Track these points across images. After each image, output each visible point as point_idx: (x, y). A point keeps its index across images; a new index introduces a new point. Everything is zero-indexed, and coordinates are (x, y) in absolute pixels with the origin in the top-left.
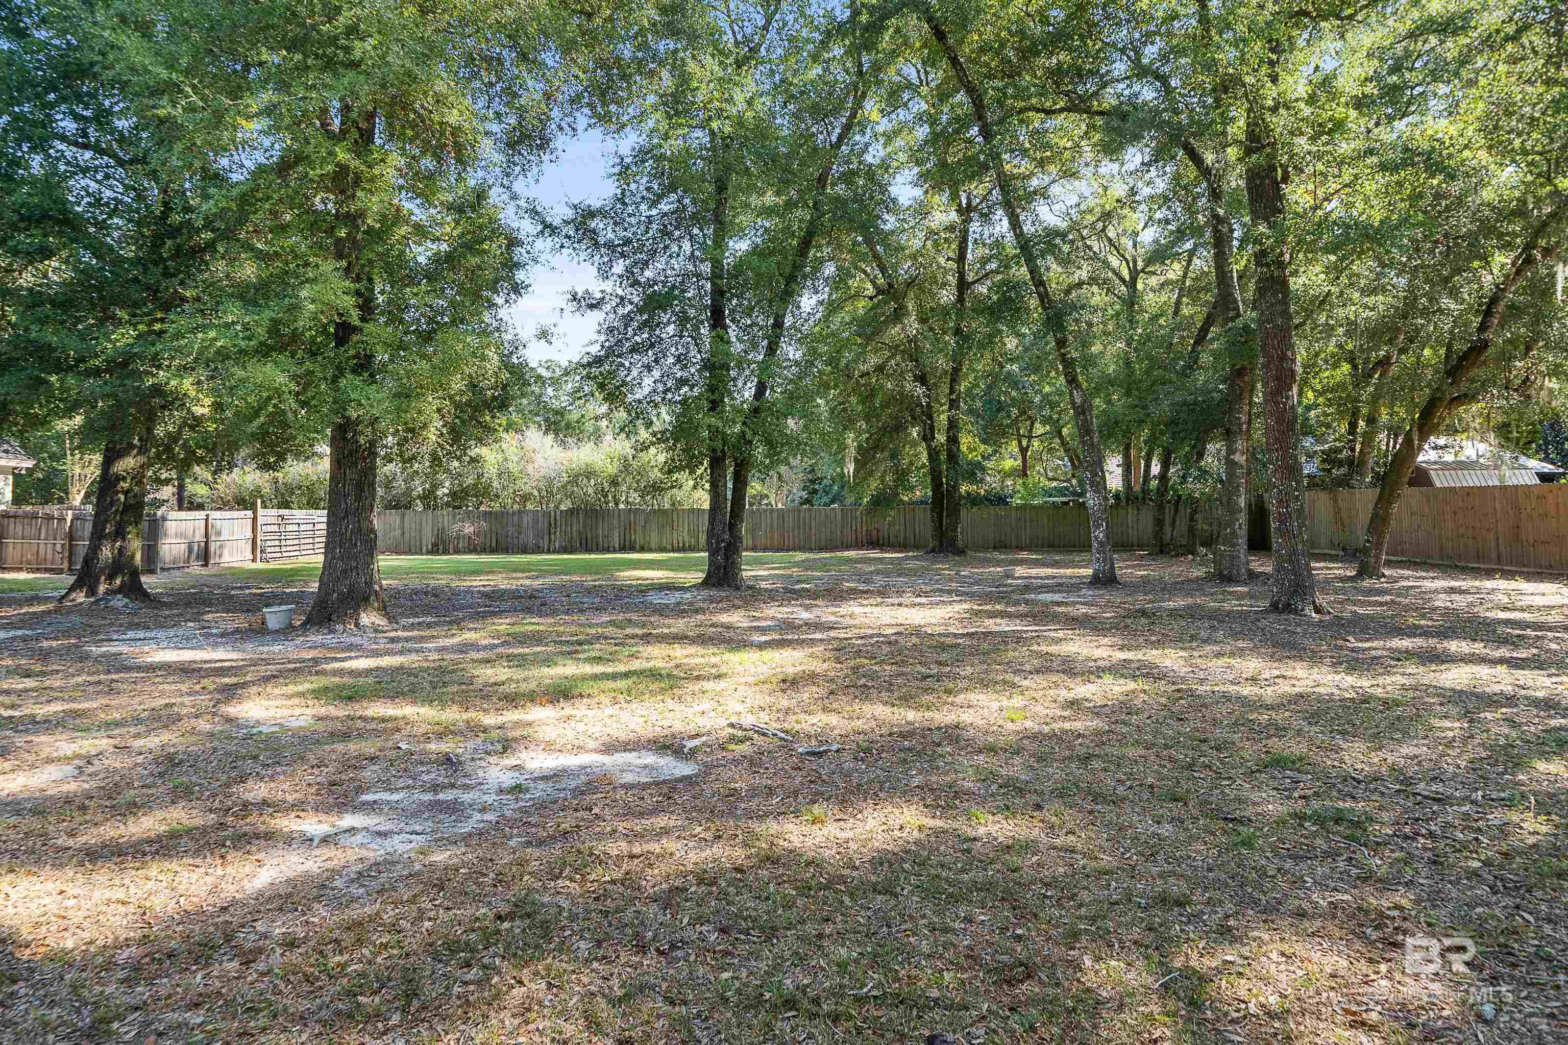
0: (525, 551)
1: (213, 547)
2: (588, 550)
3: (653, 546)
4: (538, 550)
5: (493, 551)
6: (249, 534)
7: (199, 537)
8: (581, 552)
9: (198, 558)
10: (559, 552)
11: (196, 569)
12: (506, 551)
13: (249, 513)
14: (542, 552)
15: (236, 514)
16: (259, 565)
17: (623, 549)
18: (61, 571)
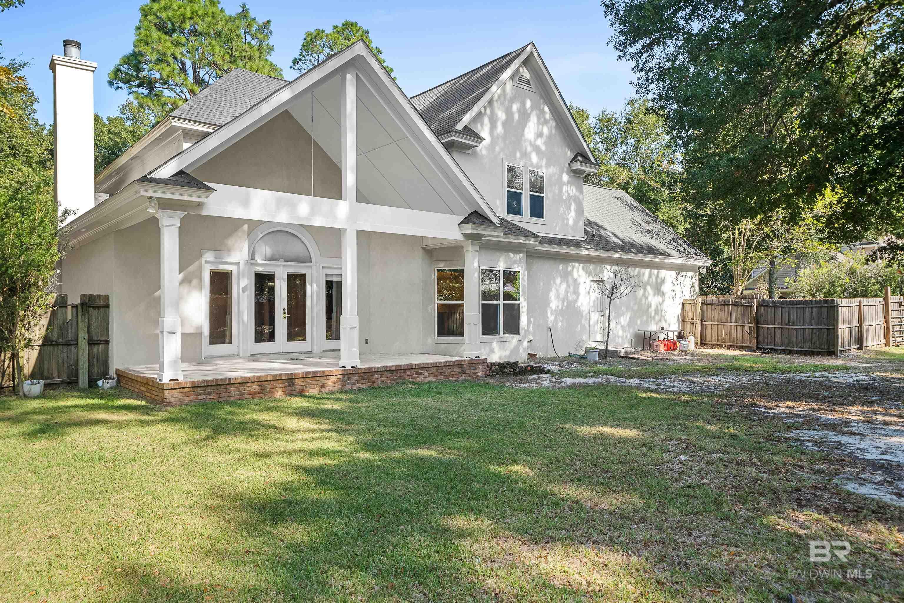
1: (863, 333)
6: (882, 320)
18: (750, 349)
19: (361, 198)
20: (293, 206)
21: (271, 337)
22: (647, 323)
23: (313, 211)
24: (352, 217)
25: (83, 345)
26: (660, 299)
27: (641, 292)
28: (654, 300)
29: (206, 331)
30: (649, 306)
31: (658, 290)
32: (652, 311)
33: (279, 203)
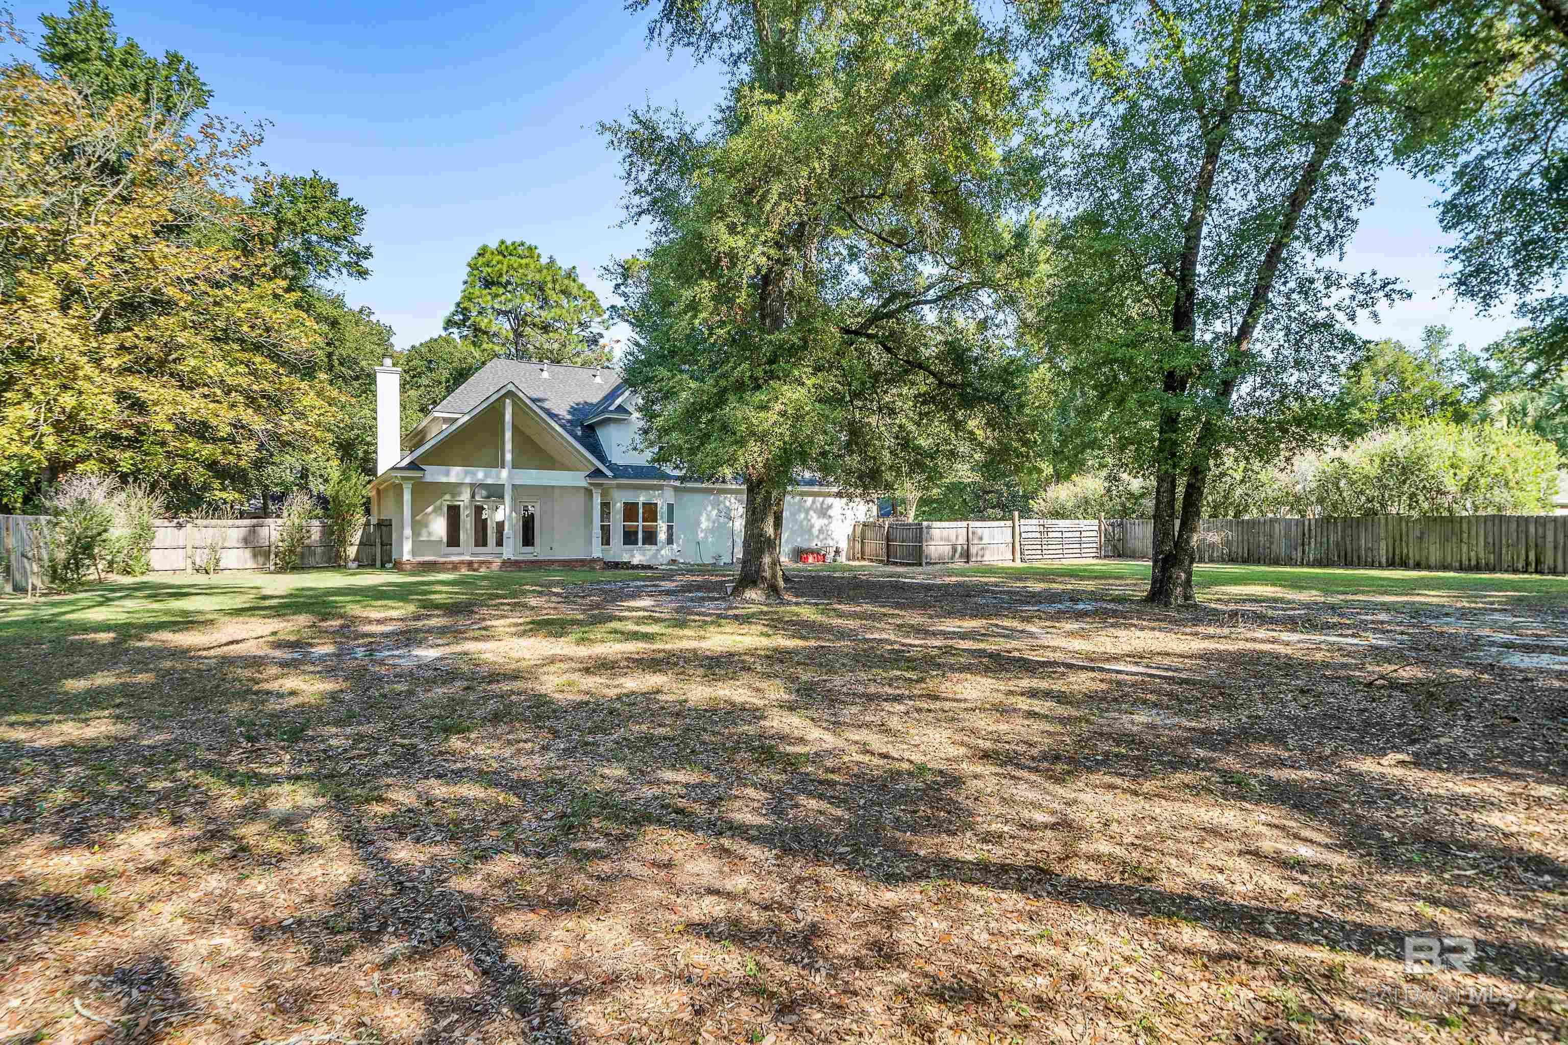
0: (1276, 562)
1: (973, 550)
2: (1348, 564)
3: (1432, 561)
4: (1290, 562)
5: (1245, 561)
6: (1010, 540)
7: (962, 540)
8: (1339, 566)
9: (961, 556)
10: (1313, 566)
11: (959, 564)
12: (1258, 562)
13: (1009, 523)
14: (1296, 565)
15: (1002, 523)
16: (1018, 564)
17: (1391, 564)
18: (881, 561)
19: (514, 466)
20: (474, 474)
21: (485, 544)
22: (810, 540)
23: (486, 476)
24: (510, 476)
25: (379, 545)
26: (826, 521)
27: (802, 516)
28: (818, 522)
29: (445, 540)
30: (812, 526)
31: (824, 512)
32: (815, 531)
33: (466, 473)
